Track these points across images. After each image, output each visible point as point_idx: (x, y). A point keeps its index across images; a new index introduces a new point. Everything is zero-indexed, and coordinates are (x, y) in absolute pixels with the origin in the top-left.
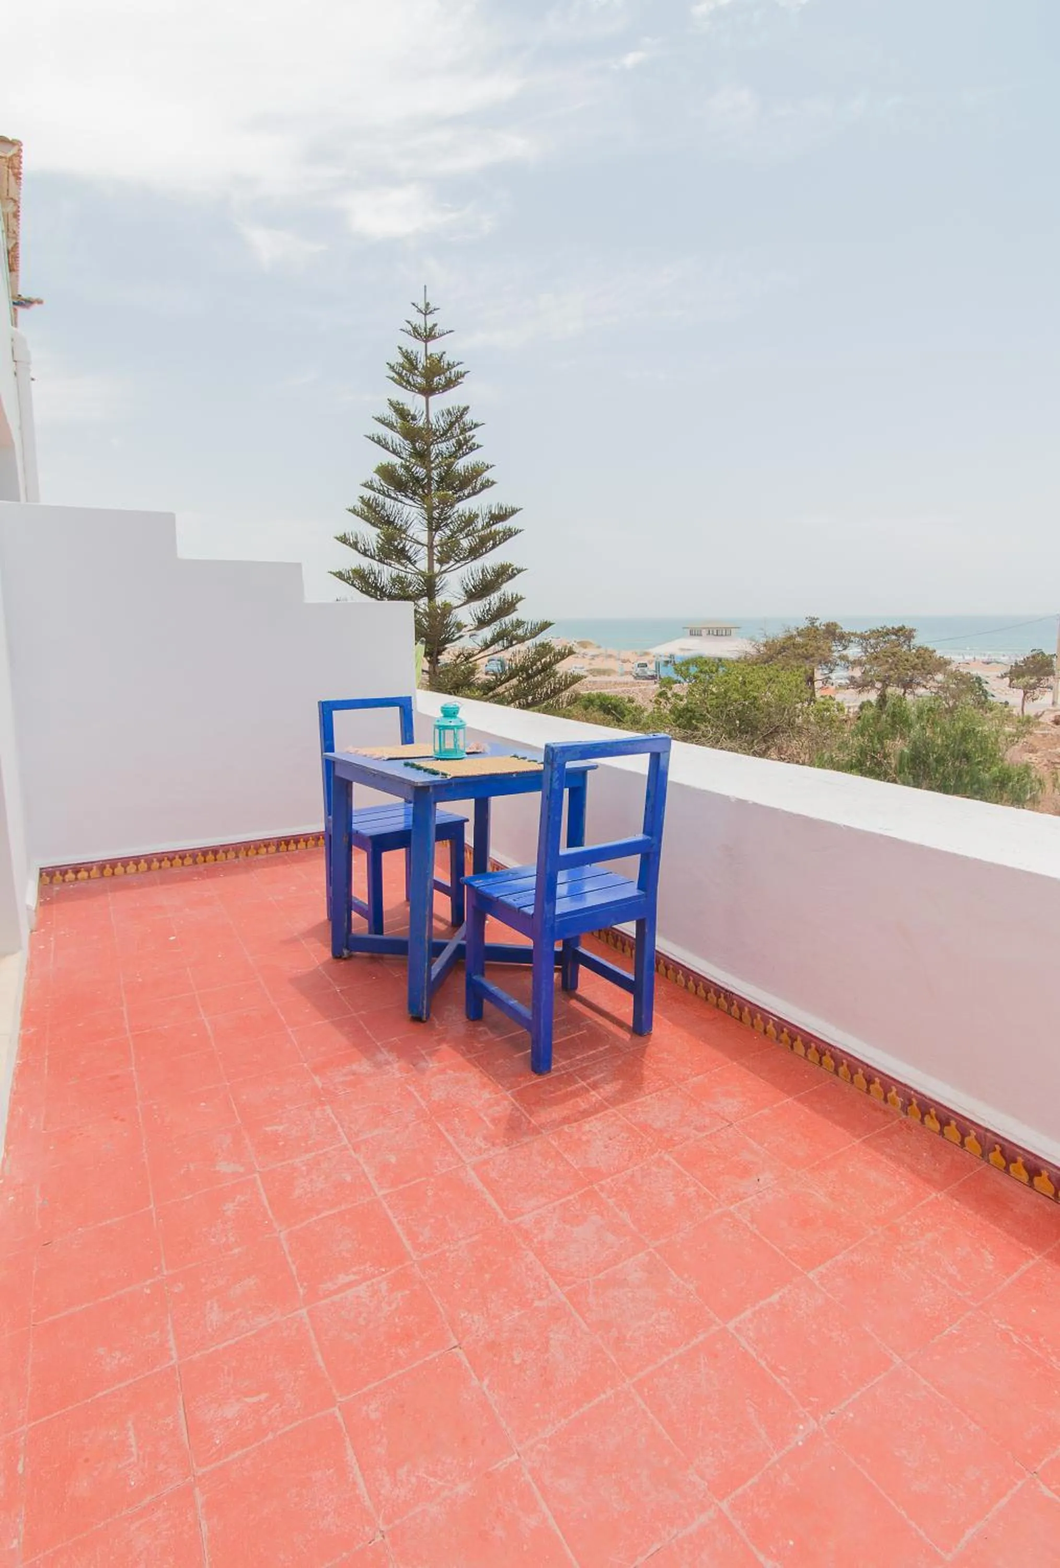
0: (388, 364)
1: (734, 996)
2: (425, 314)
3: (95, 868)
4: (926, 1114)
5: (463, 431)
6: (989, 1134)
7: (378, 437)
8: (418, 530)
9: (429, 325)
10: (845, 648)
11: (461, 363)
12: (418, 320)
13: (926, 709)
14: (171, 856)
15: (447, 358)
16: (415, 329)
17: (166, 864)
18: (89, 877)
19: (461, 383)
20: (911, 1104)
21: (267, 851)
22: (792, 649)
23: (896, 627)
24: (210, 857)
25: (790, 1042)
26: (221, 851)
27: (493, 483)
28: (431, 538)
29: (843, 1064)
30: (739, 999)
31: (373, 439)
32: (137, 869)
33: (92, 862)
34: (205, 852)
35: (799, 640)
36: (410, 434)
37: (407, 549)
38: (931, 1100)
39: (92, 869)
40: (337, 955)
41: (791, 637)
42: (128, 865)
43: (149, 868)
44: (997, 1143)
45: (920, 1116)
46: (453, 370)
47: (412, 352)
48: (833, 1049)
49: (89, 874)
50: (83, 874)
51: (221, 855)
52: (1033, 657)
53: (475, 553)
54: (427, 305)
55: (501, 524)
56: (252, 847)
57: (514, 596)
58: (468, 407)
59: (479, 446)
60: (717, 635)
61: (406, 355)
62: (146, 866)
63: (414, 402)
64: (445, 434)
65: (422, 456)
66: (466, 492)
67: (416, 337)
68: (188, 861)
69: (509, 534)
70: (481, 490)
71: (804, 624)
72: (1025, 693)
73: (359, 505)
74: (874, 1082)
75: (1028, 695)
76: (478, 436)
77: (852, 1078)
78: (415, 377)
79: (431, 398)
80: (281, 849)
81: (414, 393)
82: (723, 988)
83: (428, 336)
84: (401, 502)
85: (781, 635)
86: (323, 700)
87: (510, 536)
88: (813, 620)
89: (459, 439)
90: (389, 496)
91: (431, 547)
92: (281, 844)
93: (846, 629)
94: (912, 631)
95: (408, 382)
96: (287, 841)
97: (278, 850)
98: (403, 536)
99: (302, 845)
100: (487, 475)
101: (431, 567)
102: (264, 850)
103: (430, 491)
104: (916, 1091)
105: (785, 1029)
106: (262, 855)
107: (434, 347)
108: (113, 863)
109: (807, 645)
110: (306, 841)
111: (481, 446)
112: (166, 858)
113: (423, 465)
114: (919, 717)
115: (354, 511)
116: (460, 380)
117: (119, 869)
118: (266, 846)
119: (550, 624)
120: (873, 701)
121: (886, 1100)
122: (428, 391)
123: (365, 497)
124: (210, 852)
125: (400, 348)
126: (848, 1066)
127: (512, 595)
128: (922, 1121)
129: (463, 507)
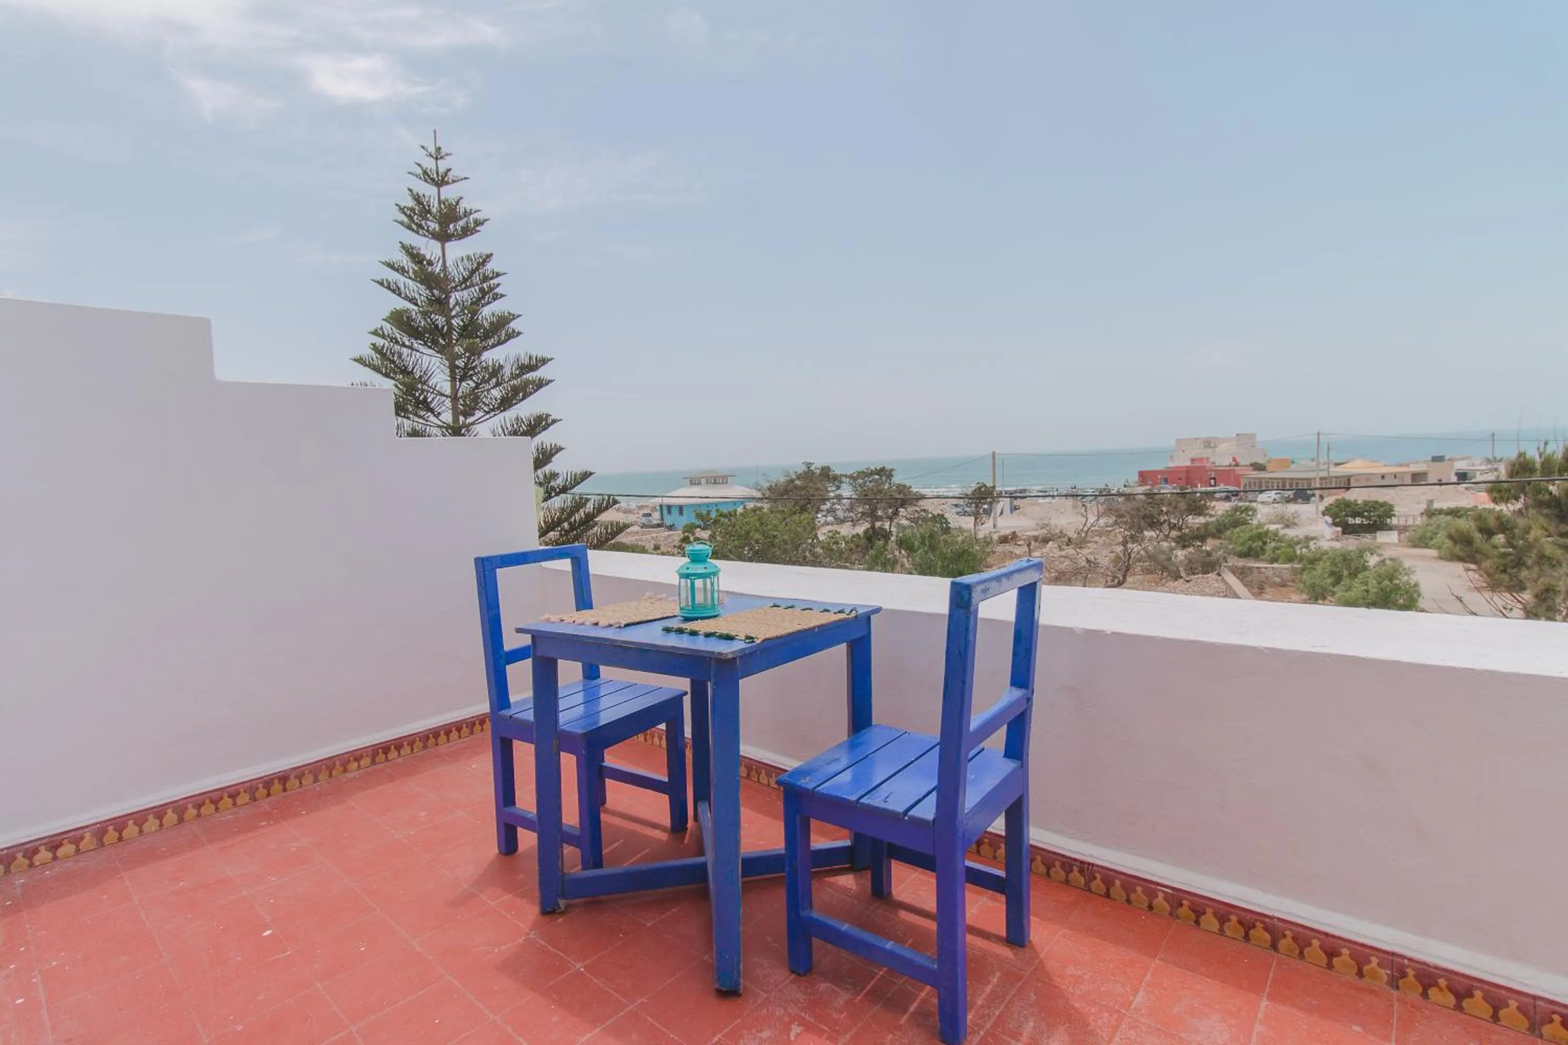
0: (397, 205)
1: (1095, 868)
2: (437, 159)
3: (87, 835)
4: (1430, 986)
5: (485, 279)
6: (1539, 1003)
7: (389, 283)
8: (441, 379)
9: (442, 170)
10: (838, 488)
11: (479, 211)
12: (430, 164)
13: (927, 535)
14: (215, 796)
15: (464, 205)
16: (425, 172)
17: (208, 809)
18: (78, 851)
19: (479, 231)
20: (1404, 975)
21: (359, 766)
22: (794, 491)
23: (878, 468)
24: (277, 786)
25: (1194, 917)
26: (292, 777)
27: (519, 334)
28: (455, 390)
29: (1285, 936)
30: (1103, 871)
31: (381, 284)
32: (161, 825)
33: (82, 828)
34: (267, 782)
35: (798, 482)
36: (427, 279)
37: (429, 400)
38: (1437, 968)
39: (82, 838)
40: (549, 910)
41: (792, 481)
42: (146, 820)
43: (181, 820)
44: (1554, 1013)
45: (1420, 989)
46: (471, 217)
47: (424, 195)
48: (1267, 920)
49: (78, 847)
50: (67, 849)
51: (293, 783)
52: (979, 488)
53: (505, 403)
54: (438, 149)
55: (531, 373)
56: (338, 763)
57: (553, 446)
58: (491, 255)
59: (502, 296)
60: (715, 483)
61: (417, 199)
62: (175, 817)
63: (430, 248)
64: (465, 282)
65: (440, 304)
66: (491, 342)
67: (426, 181)
68: (244, 798)
69: (540, 384)
70: (506, 341)
71: (801, 469)
72: (976, 519)
73: (368, 353)
74: (1339, 954)
75: (978, 520)
76: (504, 285)
77: (1301, 953)
78: (429, 223)
79: (447, 245)
80: (377, 760)
81: (427, 239)
82: (1075, 860)
83: (440, 182)
84: (418, 351)
85: (782, 479)
86: (483, 555)
87: (541, 387)
88: (809, 465)
89: (483, 287)
90: (404, 345)
91: (454, 398)
92: (378, 754)
93: (838, 472)
94: (892, 470)
95: (420, 226)
96: (385, 748)
97: (374, 762)
98: (425, 387)
99: (406, 750)
100: (514, 325)
101: (455, 419)
102: (355, 765)
103: (451, 339)
104: (1410, 960)
105: (1185, 902)
106: (353, 771)
107: (449, 193)
108: (119, 823)
109: (807, 487)
110: (411, 744)
111: (504, 296)
112: (207, 801)
113: (442, 313)
114: (923, 543)
115: (360, 361)
116: (478, 228)
117: (131, 830)
118: (358, 759)
119: (591, 474)
120: (860, 533)
121: (1360, 974)
122: (443, 237)
123: (377, 344)
124: (276, 781)
125: (411, 190)
126: (1295, 939)
127: (551, 445)
128: (1425, 995)
129: (491, 356)
